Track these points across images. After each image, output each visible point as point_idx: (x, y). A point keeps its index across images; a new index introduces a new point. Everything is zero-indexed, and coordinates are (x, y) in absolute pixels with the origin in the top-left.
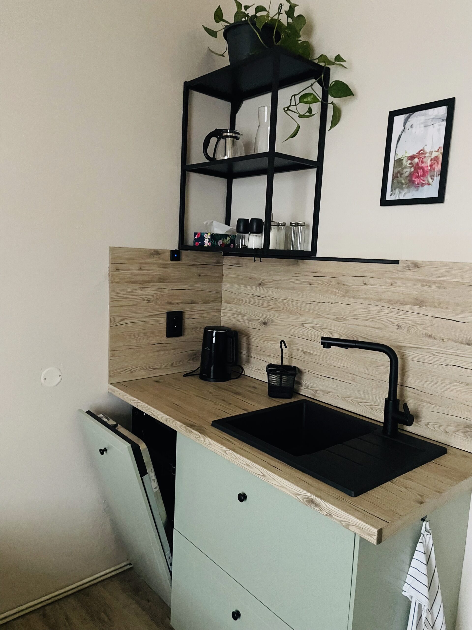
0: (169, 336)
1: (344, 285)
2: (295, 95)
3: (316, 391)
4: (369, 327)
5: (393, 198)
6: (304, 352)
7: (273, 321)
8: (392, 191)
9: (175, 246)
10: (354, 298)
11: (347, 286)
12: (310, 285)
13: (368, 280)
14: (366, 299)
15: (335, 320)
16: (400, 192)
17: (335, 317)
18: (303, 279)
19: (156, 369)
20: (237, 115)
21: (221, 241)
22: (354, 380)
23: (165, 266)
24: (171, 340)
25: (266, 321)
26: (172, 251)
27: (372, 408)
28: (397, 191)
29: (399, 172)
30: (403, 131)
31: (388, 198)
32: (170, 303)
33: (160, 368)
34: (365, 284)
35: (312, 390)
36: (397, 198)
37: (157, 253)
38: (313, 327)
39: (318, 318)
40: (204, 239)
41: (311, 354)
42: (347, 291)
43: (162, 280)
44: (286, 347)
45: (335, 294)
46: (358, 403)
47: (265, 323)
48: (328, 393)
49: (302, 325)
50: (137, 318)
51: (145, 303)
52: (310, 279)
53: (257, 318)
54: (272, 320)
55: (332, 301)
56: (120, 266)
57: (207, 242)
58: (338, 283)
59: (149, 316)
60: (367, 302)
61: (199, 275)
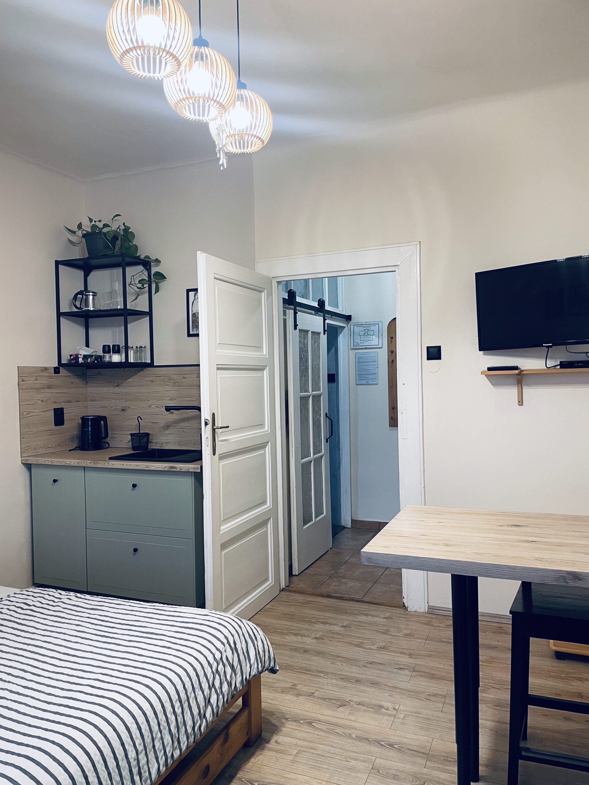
0: (56, 424)
1: (173, 380)
2: (133, 276)
3: (162, 444)
4: (188, 401)
5: (193, 333)
6: (153, 423)
7: (129, 408)
8: (192, 329)
9: (56, 365)
10: (179, 386)
11: (175, 380)
12: (152, 382)
13: (186, 376)
14: (186, 386)
15: (169, 400)
16: (196, 330)
17: (169, 398)
18: (147, 379)
19: (49, 447)
20: (88, 278)
21: (89, 359)
22: (183, 432)
23: (50, 377)
24: (57, 427)
25: (124, 408)
26: (54, 368)
27: (194, 444)
28: (195, 329)
29: (195, 320)
30: (195, 299)
31: (191, 333)
32: (55, 402)
33: (52, 447)
34: (184, 378)
35: (159, 444)
36: (195, 333)
37: (46, 369)
38: (157, 407)
39: (159, 400)
40: (79, 358)
41: (157, 423)
42: (175, 383)
43: (49, 387)
44: (141, 419)
45: (168, 385)
46: (187, 443)
47: (123, 410)
48: (169, 443)
49: (150, 406)
50: (36, 413)
51: (40, 402)
52: (151, 379)
53: (117, 407)
54: (128, 407)
55: (167, 390)
56: (25, 379)
57: (81, 360)
58: (169, 379)
59: (43, 411)
60: (186, 388)
61: (72, 383)
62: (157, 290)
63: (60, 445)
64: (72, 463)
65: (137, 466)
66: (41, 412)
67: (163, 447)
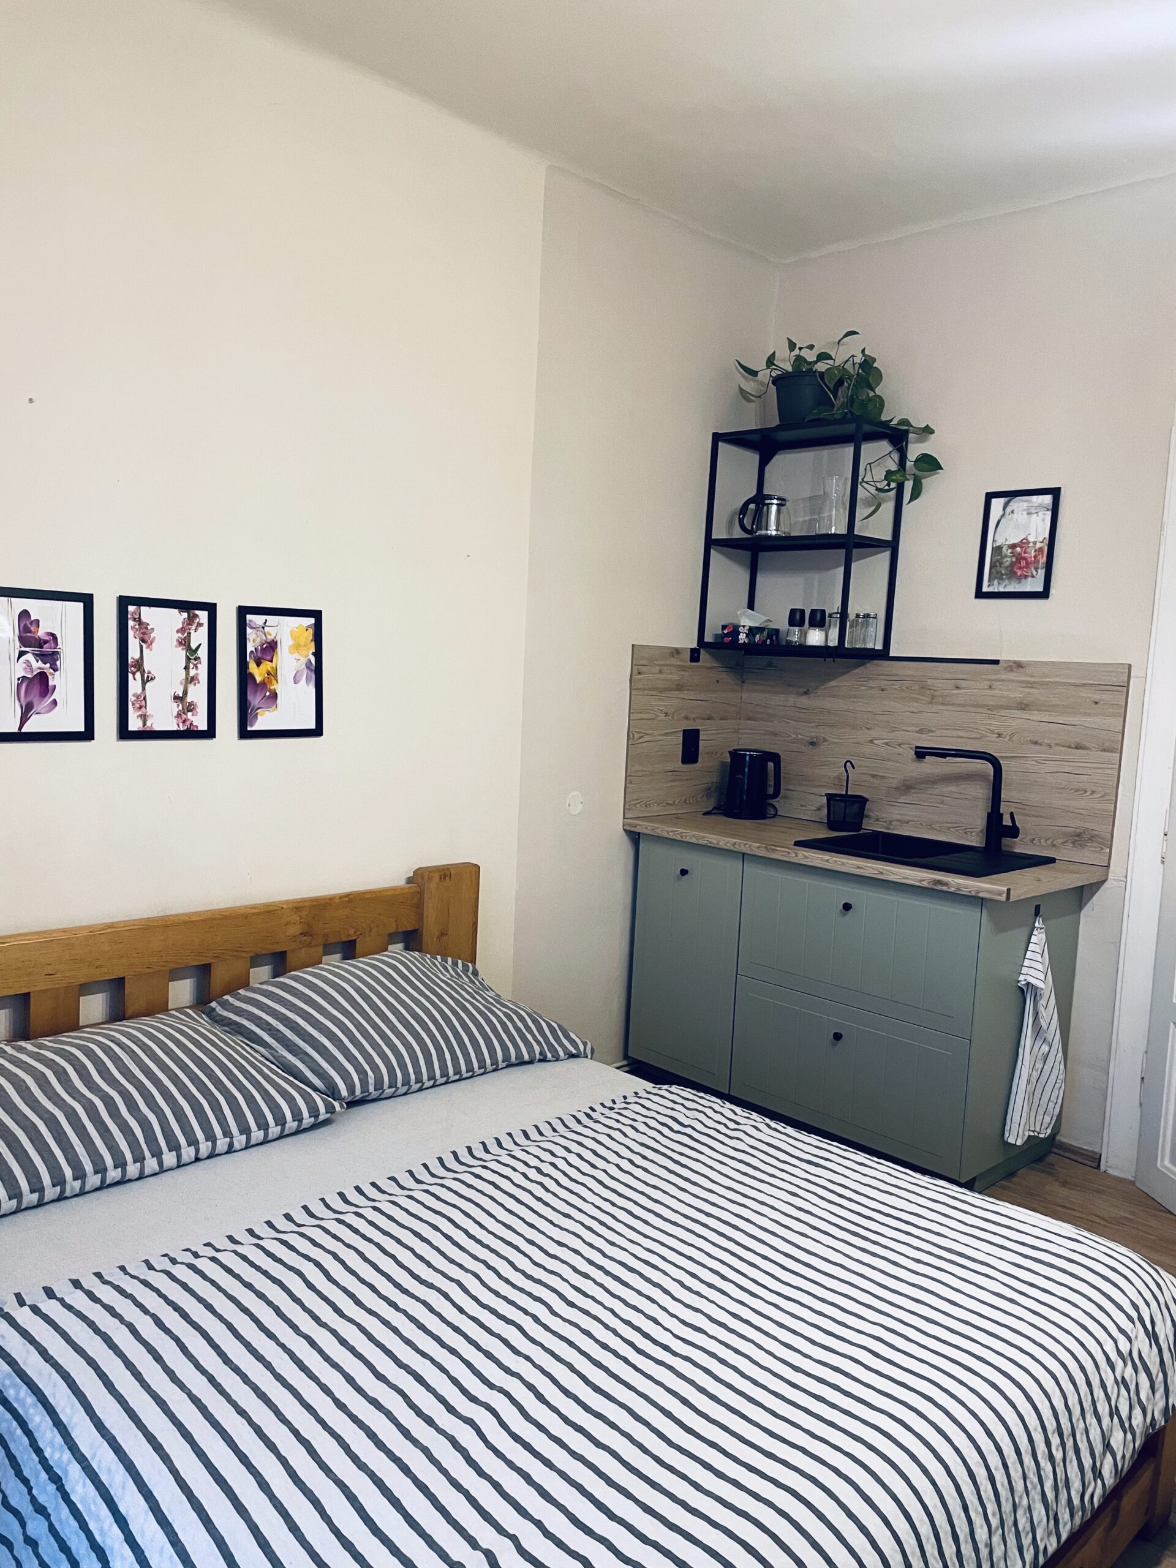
0: (684, 761)
1: (930, 689)
2: (870, 464)
3: (891, 822)
4: (962, 737)
5: (991, 589)
6: (874, 776)
7: (825, 740)
8: (989, 581)
9: (694, 645)
10: (943, 704)
11: (934, 690)
12: (883, 690)
13: (963, 684)
14: (959, 705)
15: (917, 732)
16: (999, 584)
17: (917, 729)
18: (871, 683)
19: (669, 804)
20: (767, 468)
21: (758, 636)
22: (942, 803)
23: (683, 668)
24: (686, 766)
25: (815, 740)
26: (692, 650)
27: (966, 833)
28: (996, 582)
29: (998, 561)
30: (1003, 516)
31: (985, 589)
32: (687, 718)
33: (674, 804)
34: (957, 687)
35: (885, 822)
36: (996, 590)
37: (677, 652)
38: (887, 744)
39: (893, 731)
40: (739, 633)
41: (883, 777)
42: (933, 697)
43: (680, 687)
44: (854, 768)
45: (916, 700)
46: (949, 828)
47: (812, 744)
48: (908, 823)
49: (871, 741)
50: (655, 736)
51: (662, 716)
52: (883, 684)
53: (800, 736)
54: (824, 738)
55: (914, 710)
56: (643, 669)
57: (742, 638)
58: (922, 688)
59: (666, 734)
60: (960, 709)
61: (718, 682)
62: (916, 493)
63: (687, 801)
64: (720, 844)
65: (858, 868)
66: (661, 735)
67: (894, 829)
